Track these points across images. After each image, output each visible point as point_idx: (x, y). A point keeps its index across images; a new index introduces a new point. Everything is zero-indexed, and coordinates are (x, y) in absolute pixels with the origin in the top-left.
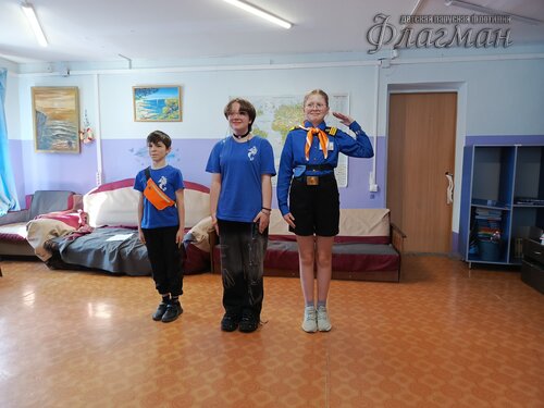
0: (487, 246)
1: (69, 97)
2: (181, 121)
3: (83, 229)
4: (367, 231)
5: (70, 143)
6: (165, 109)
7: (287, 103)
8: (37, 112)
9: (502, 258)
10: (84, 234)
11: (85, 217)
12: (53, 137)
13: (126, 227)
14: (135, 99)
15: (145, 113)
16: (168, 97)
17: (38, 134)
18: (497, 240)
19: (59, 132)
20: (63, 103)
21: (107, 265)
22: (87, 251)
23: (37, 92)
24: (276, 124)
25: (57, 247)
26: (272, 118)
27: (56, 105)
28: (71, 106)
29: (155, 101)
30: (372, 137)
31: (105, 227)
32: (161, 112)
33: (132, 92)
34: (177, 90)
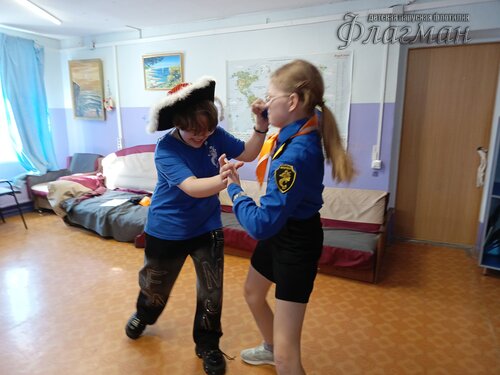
1: (95, 68)
4: (356, 215)
5: (98, 111)
8: (74, 84)
11: (103, 182)
12: (86, 106)
13: (129, 191)
14: (145, 68)
15: (153, 82)
16: (172, 65)
17: (75, 103)
19: (89, 101)
20: (90, 75)
21: (98, 228)
23: (73, 65)
27: (86, 76)
28: (96, 77)
29: (160, 70)
30: (378, 104)
31: (117, 189)
32: (166, 80)
33: (142, 62)
34: (179, 57)
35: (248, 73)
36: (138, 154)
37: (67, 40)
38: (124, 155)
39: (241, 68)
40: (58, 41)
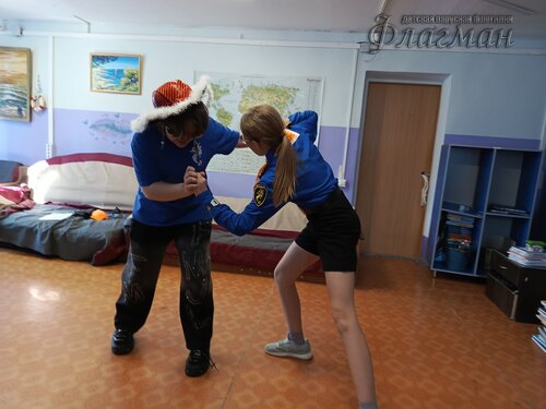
0: (455, 255)
1: (20, 59)
2: (140, 94)
7: (256, 83)
9: (469, 268)
10: (22, 210)
11: (29, 193)
13: (66, 205)
14: (92, 66)
15: (102, 83)
16: (128, 68)
18: (465, 249)
21: (38, 244)
24: (243, 105)
26: (239, 98)
28: (22, 69)
29: (113, 71)
30: (345, 129)
31: (49, 203)
32: (119, 83)
34: (136, 59)
35: (218, 86)
36: (80, 163)
38: (60, 163)
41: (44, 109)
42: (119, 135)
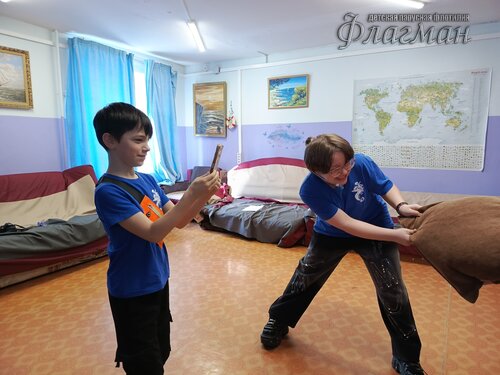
1: (219, 90)
2: (306, 105)
3: (225, 199)
5: (219, 129)
6: (294, 96)
7: (415, 83)
8: (197, 104)
10: (227, 203)
11: (228, 190)
12: (207, 124)
13: (255, 199)
14: (270, 89)
15: (277, 101)
16: (297, 86)
17: (196, 122)
19: (211, 120)
20: (213, 96)
21: (243, 230)
22: (229, 218)
23: (198, 88)
24: (402, 105)
25: (207, 213)
27: (210, 98)
28: (220, 98)
29: (286, 90)
31: (242, 198)
32: (291, 99)
33: (266, 83)
34: (305, 78)
35: (377, 91)
36: (264, 166)
37: (192, 66)
38: (248, 167)
39: (369, 86)
40: (184, 66)
41: (235, 126)
42: (291, 142)
